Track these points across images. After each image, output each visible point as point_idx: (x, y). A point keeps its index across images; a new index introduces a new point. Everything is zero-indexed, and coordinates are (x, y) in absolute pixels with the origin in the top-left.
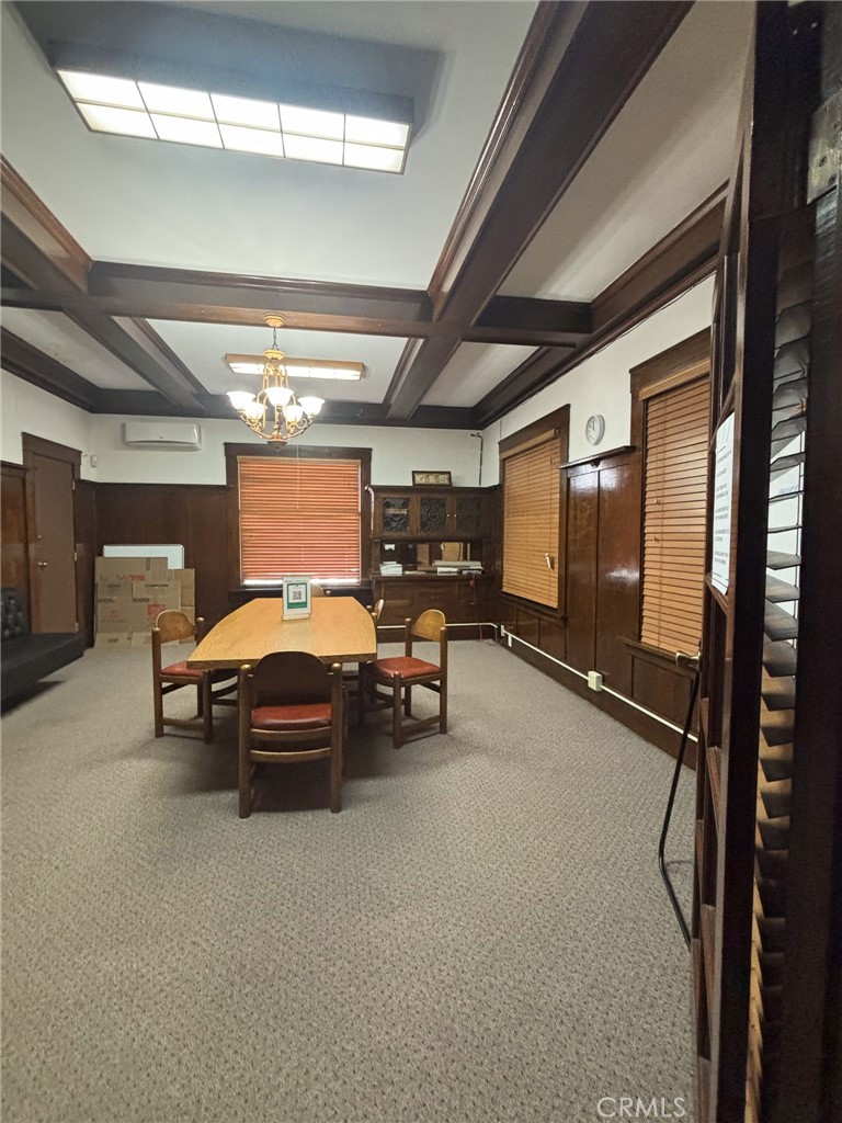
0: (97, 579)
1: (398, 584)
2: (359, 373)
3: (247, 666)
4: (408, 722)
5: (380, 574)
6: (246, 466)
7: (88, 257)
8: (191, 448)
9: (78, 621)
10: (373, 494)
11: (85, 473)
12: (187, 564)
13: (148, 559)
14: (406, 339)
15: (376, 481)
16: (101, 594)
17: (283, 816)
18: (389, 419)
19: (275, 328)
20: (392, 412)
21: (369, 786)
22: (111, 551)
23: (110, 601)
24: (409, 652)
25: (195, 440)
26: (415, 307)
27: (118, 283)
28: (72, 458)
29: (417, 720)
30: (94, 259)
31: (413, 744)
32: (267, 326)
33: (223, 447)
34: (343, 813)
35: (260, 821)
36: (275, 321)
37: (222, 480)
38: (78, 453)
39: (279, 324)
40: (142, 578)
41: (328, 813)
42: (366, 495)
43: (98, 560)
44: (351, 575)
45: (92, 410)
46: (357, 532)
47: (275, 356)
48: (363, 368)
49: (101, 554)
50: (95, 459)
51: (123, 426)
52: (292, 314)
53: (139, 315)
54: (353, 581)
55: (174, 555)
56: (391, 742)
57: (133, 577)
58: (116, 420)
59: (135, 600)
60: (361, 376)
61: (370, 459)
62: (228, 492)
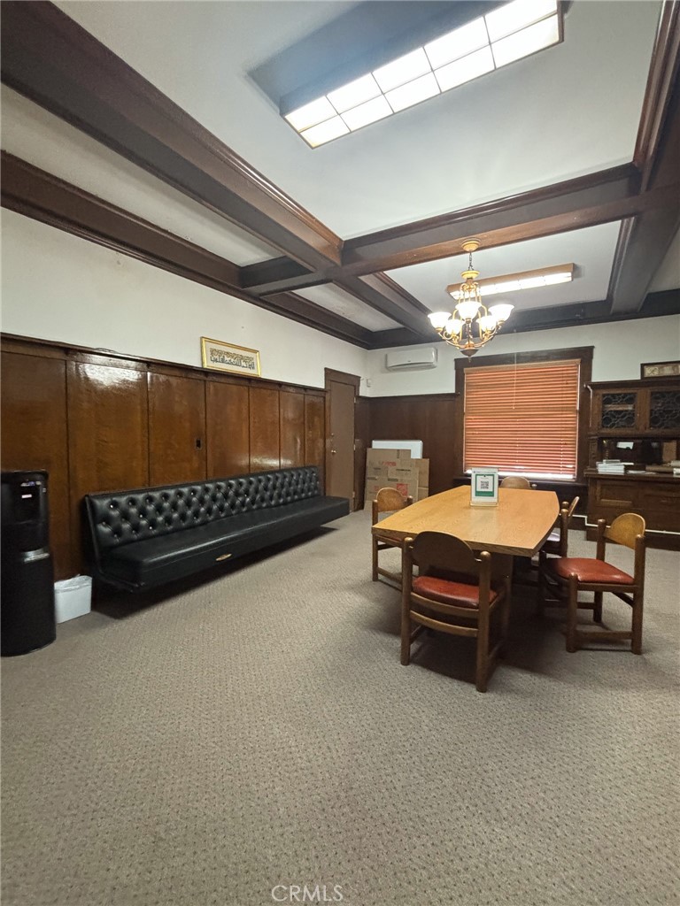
0: (368, 464)
1: (616, 483)
2: (570, 274)
3: (410, 539)
4: (596, 629)
5: (597, 471)
6: (472, 376)
7: (340, 240)
8: (429, 366)
9: (354, 490)
10: (591, 390)
11: (364, 391)
12: (424, 456)
13: (398, 450)
14: (620, 221)
15: (596, 378)
16: (370, 473)
17: (433, 675)
18: (613, 314)
19: (470, 252)
20: (615, 307)
21: (523, 679)
22: (377, 444)
23: (374, 479)
24: (601, 554)
25: (432, 360)
26: (622, 185)
27: (360, 251)
28: (354, 381)
29: (607, 629)
30: (344, 239)
31: (591, 653)
32: (465, 252)
33: (454, 363)
34: (487, 695)
35: (415, 672)
36: (471, 246)
37: (452, 390)
38: (358, 378)
39: (474, 247)
40: (394, 464)
41: (472, 689)
42: (585, 393)
43: (369, 450)
44: (566, 471)
45: (369, 348)
46: (574, 429)
47: (469, 276)
48: (575, 270)
49: (371, 446)
50: (369, 381)
51: (386, 356)
52: (485, 235)
53: (378, 268)
54: (568, 477)
55: (415, 448)
56: (564, 644)
57: (389, 463)
58: (381, 352)
59: (389, 480)
60: (573, 277)
61: (591, 357)
62: (455, 398)
